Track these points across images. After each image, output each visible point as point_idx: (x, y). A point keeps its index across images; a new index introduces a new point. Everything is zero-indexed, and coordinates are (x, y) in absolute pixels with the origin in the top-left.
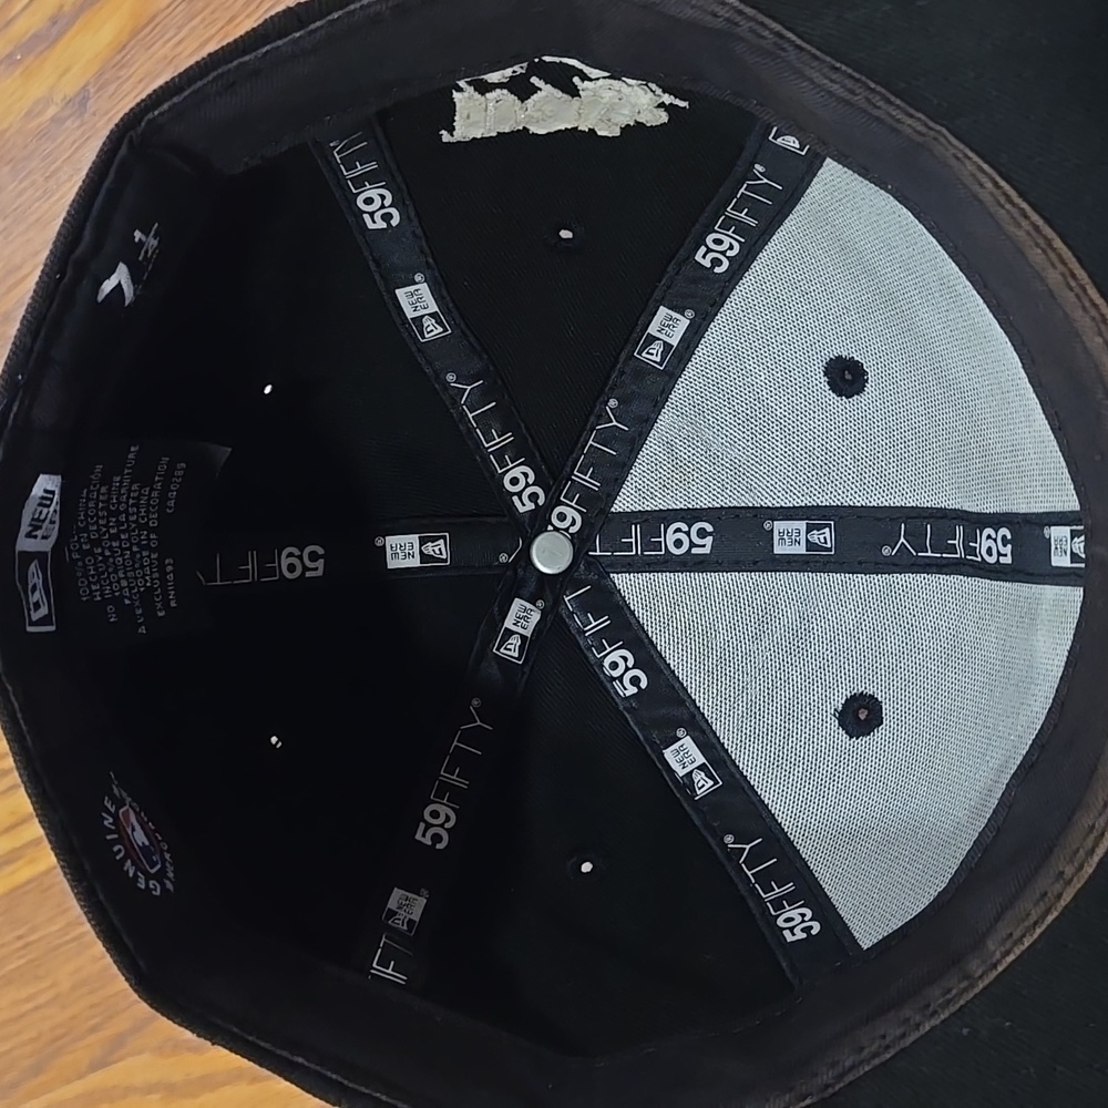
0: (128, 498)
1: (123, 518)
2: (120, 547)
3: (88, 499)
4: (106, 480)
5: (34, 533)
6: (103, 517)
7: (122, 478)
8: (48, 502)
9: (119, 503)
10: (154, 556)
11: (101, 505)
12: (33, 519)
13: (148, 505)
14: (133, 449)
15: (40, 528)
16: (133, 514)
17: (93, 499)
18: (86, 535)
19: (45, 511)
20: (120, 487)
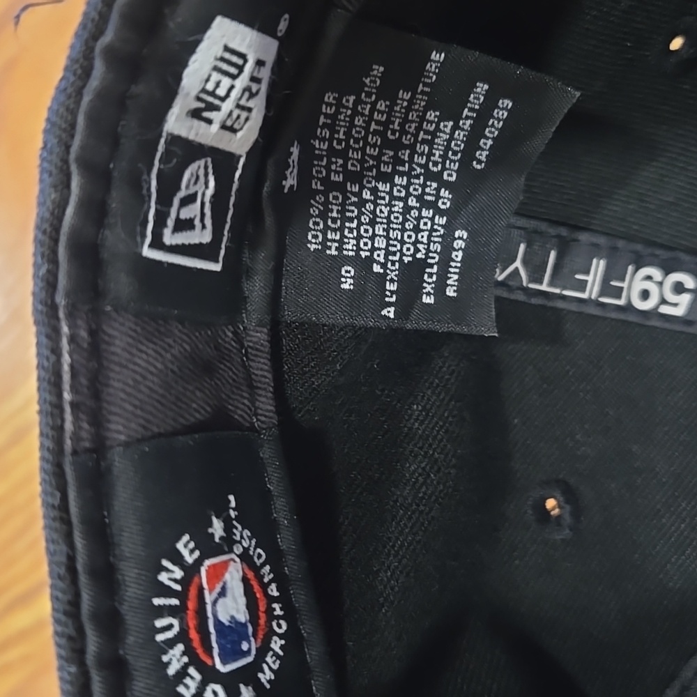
0: (419, 128)
1: (406, 155)
2: (390, 193)
3: (355, 113)
4: (387, 91)
5: (206, 114)
6: (374, 146)
7: (413, 97)
8: (233, 70)
9: (403, 132)
10: (443, 221)
11: (373, 126)
12: (204, 91)
13: (448, 148)
14: (434, 56)
15: (218, 109)
16: (422, 154)
17: (363, 115)
18: (340, 161)
19: (226, 82)
20: (409, 109)
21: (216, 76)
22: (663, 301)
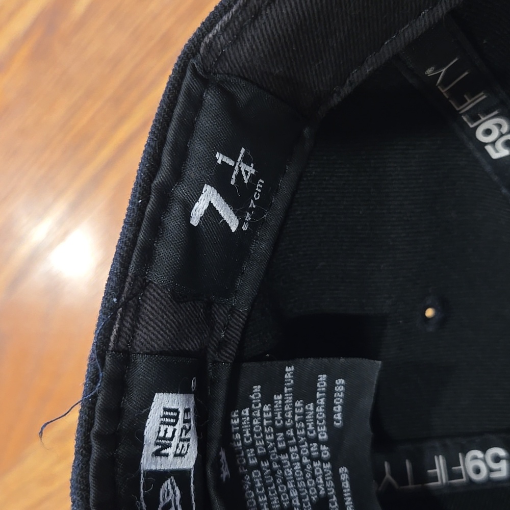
0: (294, 414)
1: (291, 433)
2: (290, 459)
3: (252, 418)
4: (267, 399)
5: (163, 452)
6: (270, 434)
7: (283, 396)
9: (285, 419)
10: (328, 466)
11: (265, 422)
12: (158, 438)
13: (315, 420)
14: (288, 369)
15: (169, 446)
16: (301, 429)
17: (256, 417)
18: (252, 450)
20: (283, 405)
21: (163, 428)
22: (491, 470)
